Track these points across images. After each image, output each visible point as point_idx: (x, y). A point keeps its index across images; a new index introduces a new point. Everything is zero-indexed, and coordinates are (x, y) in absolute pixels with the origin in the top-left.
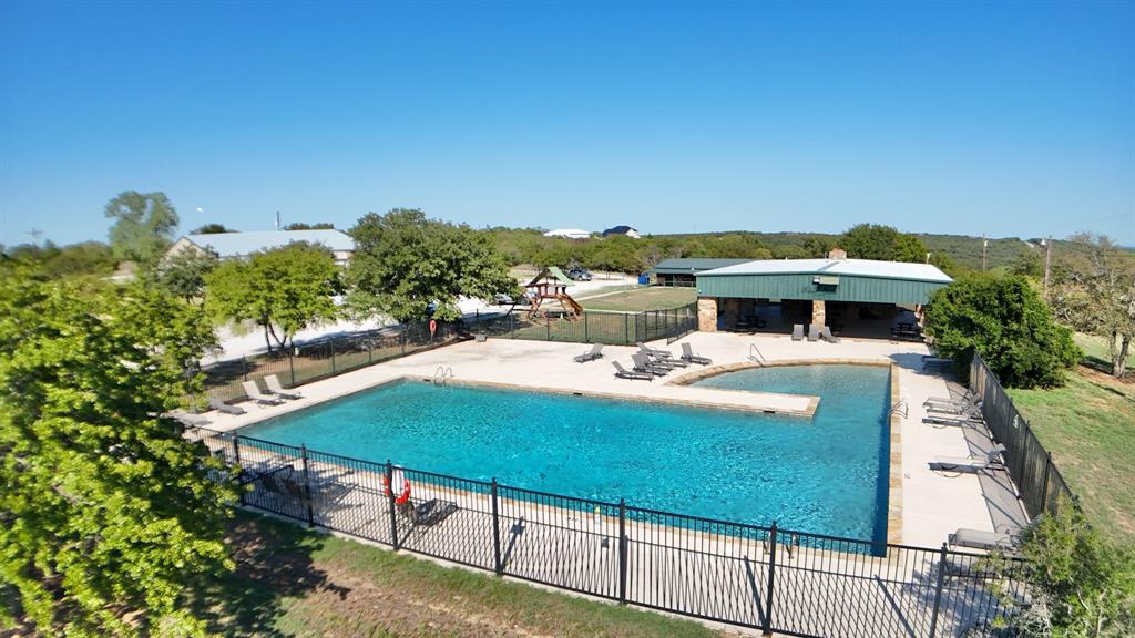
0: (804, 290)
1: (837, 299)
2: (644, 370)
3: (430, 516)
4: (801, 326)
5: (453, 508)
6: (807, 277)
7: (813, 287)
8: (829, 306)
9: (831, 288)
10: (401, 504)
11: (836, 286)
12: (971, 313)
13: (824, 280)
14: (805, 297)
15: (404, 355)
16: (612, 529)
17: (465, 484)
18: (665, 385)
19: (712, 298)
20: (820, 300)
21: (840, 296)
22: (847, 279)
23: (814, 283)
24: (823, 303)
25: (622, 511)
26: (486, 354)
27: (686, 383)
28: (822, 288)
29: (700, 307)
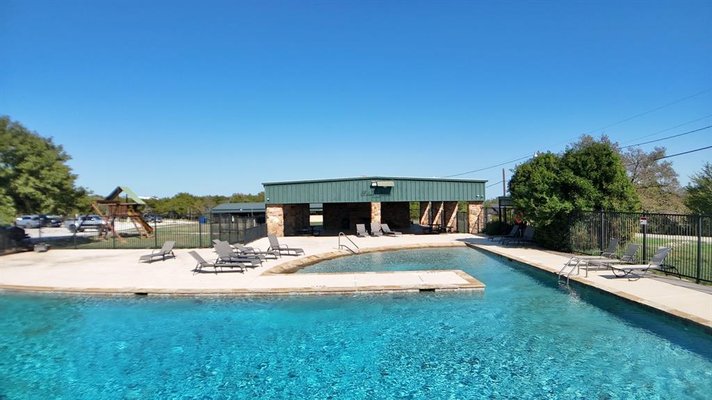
0: (363, 194)
1: (392, 200)
4: (363, 226)
6: (365, 182)
7: (371, 191)
8: (385, 206)
9: (387, 190)
11: (391, 187)
12: (570, 176)
13: (381, 184)
14: (365, 200)
18: (263, 275)
19: (278, 206)
20: (376, 201)
21: (395, 197)
22: (399, 182)
23: (372, 187)
24: (380, 204)
27: (288, 272)
28: (379, 190)
29: (268, 215)
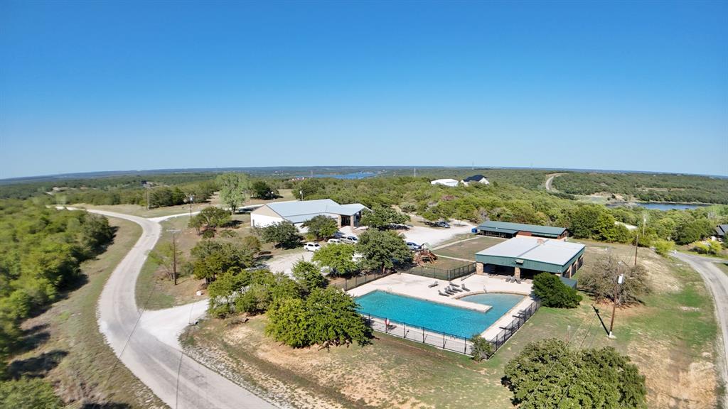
0: (511, 263)
2: (449, 292)
3: (391, 328)
5: (396, 327)
6: (513, 259)
7: (515, 263)
9: (521, 264)
10: (388, 326)
13: (518, 261)
14: (513, 266)
15: (375, 279)
16: (442, 337)
17: (398, 322)
18: (452, 299)
19: (481, 263)
20: (517, 267)
21: (524, 267)
22: (526, 261)
25: (444, 334)
26: (401, 280)
27: (459, 298)
28: (518, 263)
29: (477, 265)
